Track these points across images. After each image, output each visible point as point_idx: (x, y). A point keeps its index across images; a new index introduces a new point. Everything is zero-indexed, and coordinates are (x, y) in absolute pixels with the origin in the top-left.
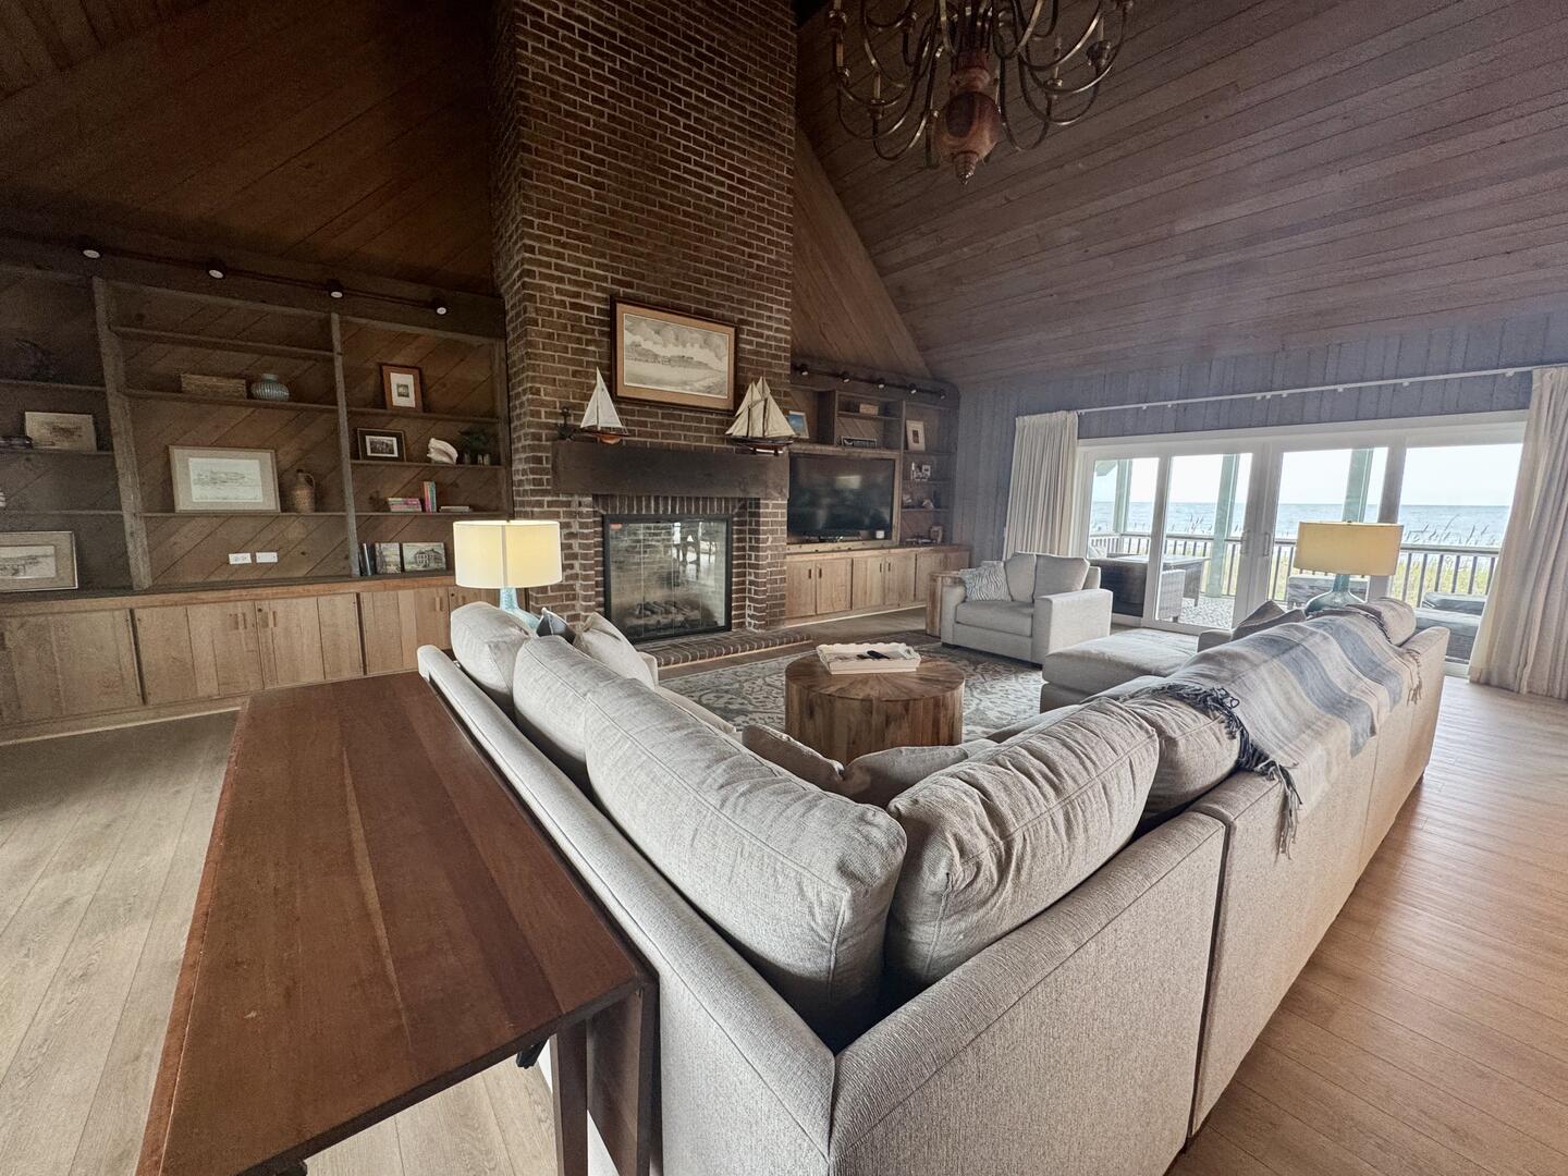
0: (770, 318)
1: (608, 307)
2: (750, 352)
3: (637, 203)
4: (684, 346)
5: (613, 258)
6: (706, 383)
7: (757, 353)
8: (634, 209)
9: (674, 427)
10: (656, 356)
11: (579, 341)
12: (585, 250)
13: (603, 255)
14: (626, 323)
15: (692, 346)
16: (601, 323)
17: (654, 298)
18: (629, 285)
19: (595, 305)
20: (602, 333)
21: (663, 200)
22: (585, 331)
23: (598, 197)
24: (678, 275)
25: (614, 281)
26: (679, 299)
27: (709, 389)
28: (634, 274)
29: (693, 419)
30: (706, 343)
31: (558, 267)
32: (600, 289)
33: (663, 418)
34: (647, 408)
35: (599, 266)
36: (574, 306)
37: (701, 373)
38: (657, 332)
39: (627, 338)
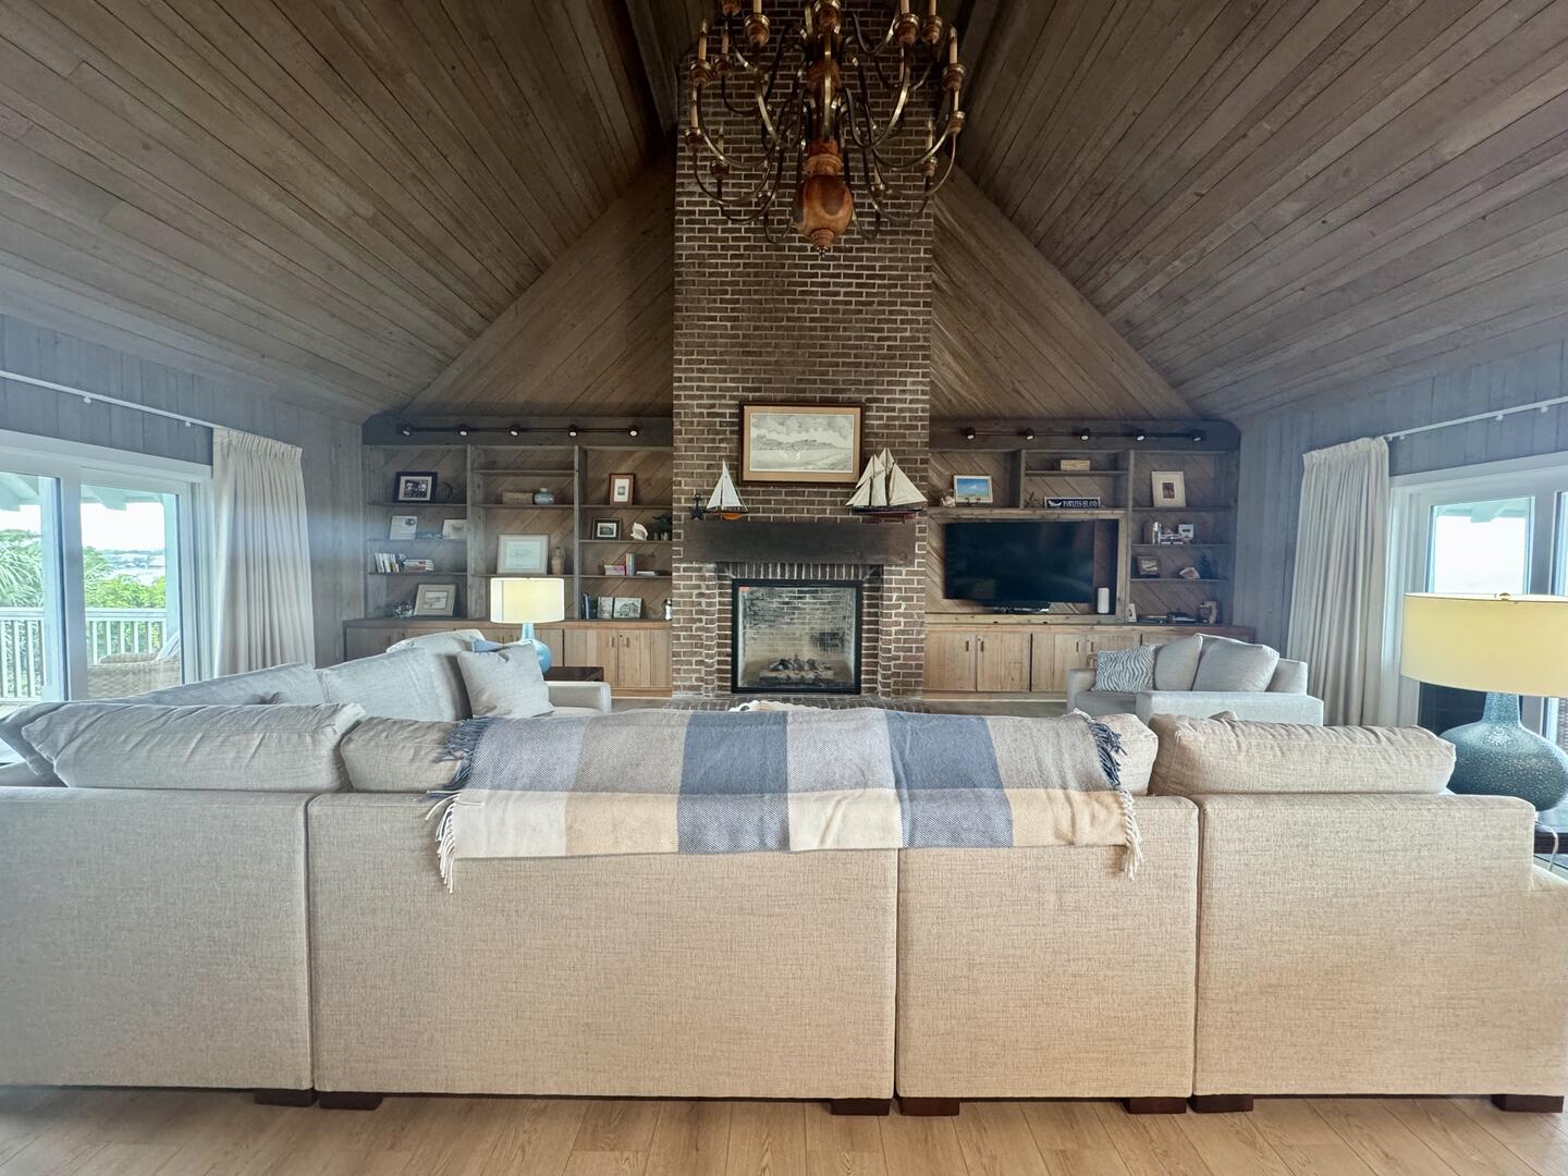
0: (903, 392)
1: (737, 411)
2: (879, 426)
3: (766, 324)
4: (807, 431)
5: (744, 371)
6: (829, 461)
7: (887, 427)
8: (765, 328)
9: (797, 502)
10: (780, 444)
11: (713, 441)
12: (721, 371)
13: (736, 372)
14: (753, 420)
15: (816, 430)
16: (732, 424)
17: (780, 396)
18: (758, 390)
19: (728, 411)
20: (732, 432)
21: (790, 315)
22: (718, 433)
23: (732, 328)
24: (804, 373)
25: (744, 389)
26: (805, 392)
27: (833, 466)
28: (762, 381)
29: (817, 494)
30: (830, 425)
31: (699, 388)
32: (732, 398)
33: (786, 496)
34: (771, 488)
35: (732, 380)
36: (709, 415)
37: (826, 452)
38: (782, 424)
39: (752, 433)
